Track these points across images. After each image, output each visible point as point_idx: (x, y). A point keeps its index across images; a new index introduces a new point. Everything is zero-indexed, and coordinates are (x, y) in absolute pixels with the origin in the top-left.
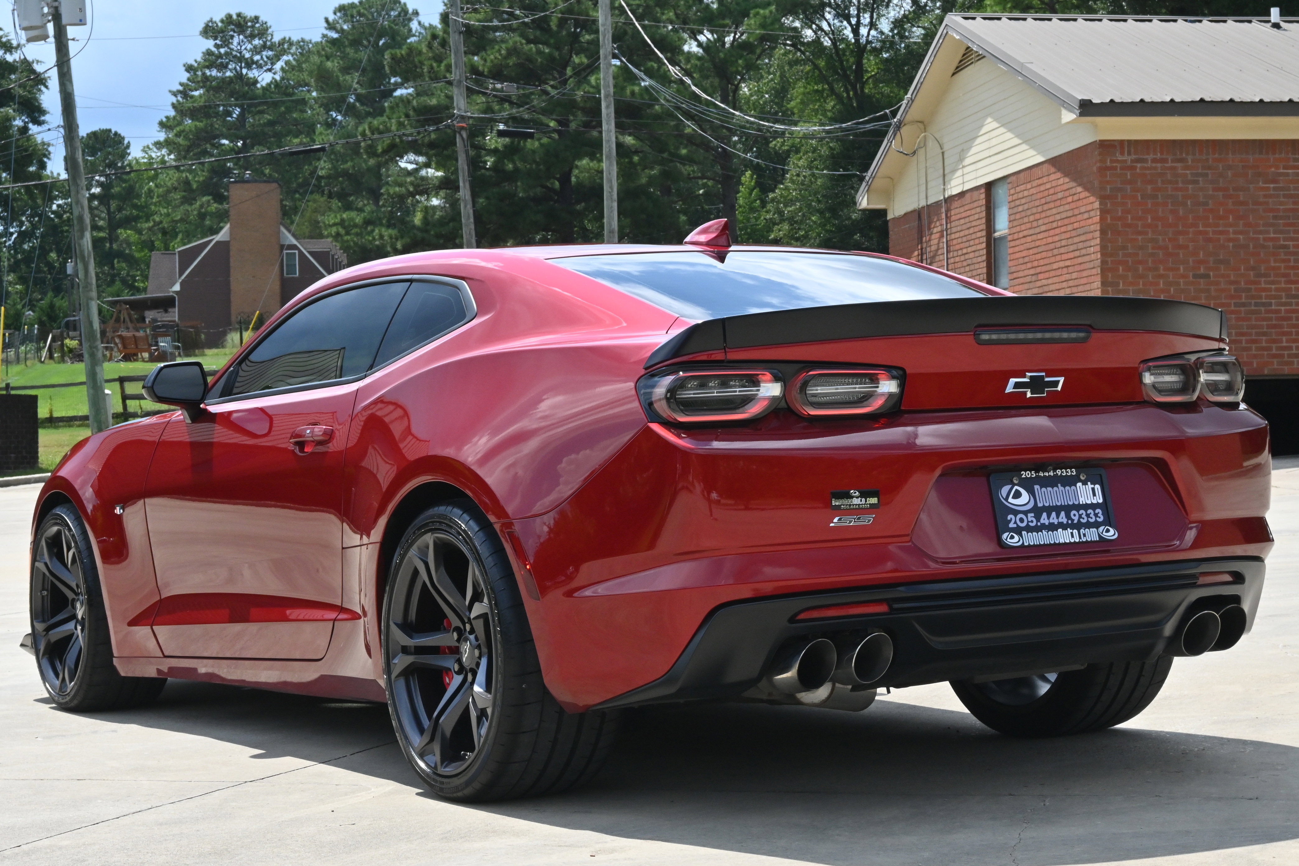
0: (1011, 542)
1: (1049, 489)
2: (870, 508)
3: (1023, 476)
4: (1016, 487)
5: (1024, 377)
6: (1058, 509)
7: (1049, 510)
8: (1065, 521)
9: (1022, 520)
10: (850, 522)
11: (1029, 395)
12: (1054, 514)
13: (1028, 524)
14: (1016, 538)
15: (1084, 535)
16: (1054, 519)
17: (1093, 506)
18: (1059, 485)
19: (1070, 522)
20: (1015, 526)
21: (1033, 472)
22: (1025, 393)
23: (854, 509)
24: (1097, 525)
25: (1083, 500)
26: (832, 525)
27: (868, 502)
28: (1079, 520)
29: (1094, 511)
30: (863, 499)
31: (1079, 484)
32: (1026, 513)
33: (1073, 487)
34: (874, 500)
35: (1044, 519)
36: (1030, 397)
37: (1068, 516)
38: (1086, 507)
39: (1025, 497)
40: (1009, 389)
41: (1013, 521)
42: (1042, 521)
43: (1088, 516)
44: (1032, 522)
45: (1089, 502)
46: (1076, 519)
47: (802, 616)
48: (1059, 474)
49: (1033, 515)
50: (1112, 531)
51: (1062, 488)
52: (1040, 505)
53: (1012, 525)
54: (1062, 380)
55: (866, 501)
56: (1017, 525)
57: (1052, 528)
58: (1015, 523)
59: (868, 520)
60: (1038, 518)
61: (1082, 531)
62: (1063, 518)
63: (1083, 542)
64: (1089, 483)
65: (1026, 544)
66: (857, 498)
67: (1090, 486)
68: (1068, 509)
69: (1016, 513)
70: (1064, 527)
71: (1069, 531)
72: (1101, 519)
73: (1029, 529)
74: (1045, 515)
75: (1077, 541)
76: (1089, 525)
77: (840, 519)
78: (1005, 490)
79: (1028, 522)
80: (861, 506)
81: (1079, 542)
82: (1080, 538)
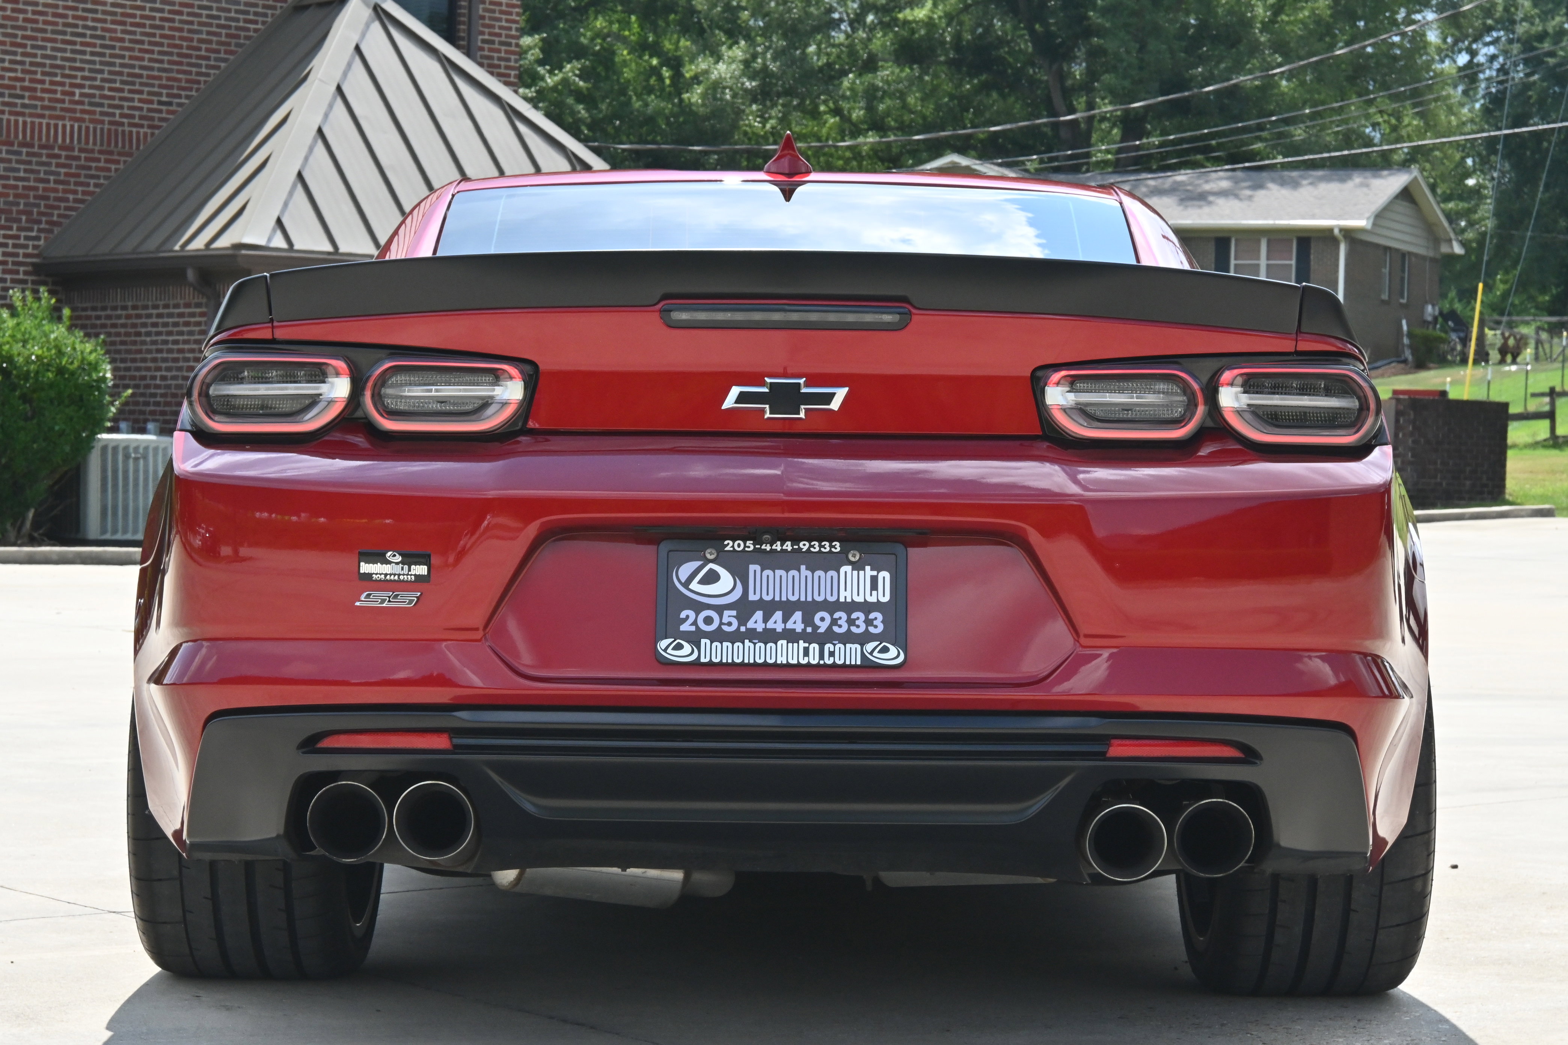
0: (673, 655)
1: (782, 572)
2: (415, 581)
3: (728, 548)
4: (711, 566)
5: (763, 384)
6: (788, 608)
7: (768, 608)
8: (799, 627)
9: (708, 621)
10: (383, 601)
11: (768, 415)
12: (778, 615)
13: (719, 627)
14: (687, 648)
15: (832, 654)
16: (776, 622)
17: (867, 607)
18: (803, 567)
19: (809, 630)
20: (693, 628)
21: (749, 543)
22: (763, 411)
23: (391, 580)
24: (863, 639)
25: (845, 596)
26: (358, 604)
27: (413, 572)
28: (830, 628)
29: (867, 616)
30: (406, 567)
31: (847, 568)
32: (720, 609)
33: (832, 573)
34: (421, 570)
35: (756, 622)
36: (769, 418)
37: (808, 620)
38: (850, 607)
39: (726, 580)
40: (729, 402)
41: (689, 621)
42: (750, 624)
43: (851, 622)
44: (730, 624)
45: (860, 599)
46: (823, 627)
47: (326, 743)
48: (805, 549)
49: (734, 613)
50: (893, 651)
51: (809, 573)
52: (752, 597)
53: (685, 627)
54: (841, 393)
55: (409, 570)
56: (697, 627)
57: (770, 636)
58: (695, 623)
59: (407, 600)
60: (743, 619)
61: (828, 647)
62: (796, 622)
63: (825, 666)
64: (868, 568)
65: (703, 660)
66: (397, 563)
67: (869, 572)
68: (809, 609)
69: (698, 607)
70: (791, 637)
71: (802, 644)
72: (879, 628)
73: (718, 636)
74: (759, 615)
75: (814, 662)
76: (847, 638)
77: (368, 596)
78: (685, 570)
79: (721, 623)
80: (402, 577)
81: (818, 666)
82: (822, 657)
